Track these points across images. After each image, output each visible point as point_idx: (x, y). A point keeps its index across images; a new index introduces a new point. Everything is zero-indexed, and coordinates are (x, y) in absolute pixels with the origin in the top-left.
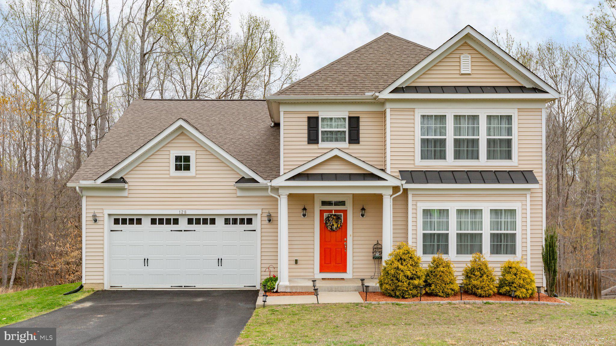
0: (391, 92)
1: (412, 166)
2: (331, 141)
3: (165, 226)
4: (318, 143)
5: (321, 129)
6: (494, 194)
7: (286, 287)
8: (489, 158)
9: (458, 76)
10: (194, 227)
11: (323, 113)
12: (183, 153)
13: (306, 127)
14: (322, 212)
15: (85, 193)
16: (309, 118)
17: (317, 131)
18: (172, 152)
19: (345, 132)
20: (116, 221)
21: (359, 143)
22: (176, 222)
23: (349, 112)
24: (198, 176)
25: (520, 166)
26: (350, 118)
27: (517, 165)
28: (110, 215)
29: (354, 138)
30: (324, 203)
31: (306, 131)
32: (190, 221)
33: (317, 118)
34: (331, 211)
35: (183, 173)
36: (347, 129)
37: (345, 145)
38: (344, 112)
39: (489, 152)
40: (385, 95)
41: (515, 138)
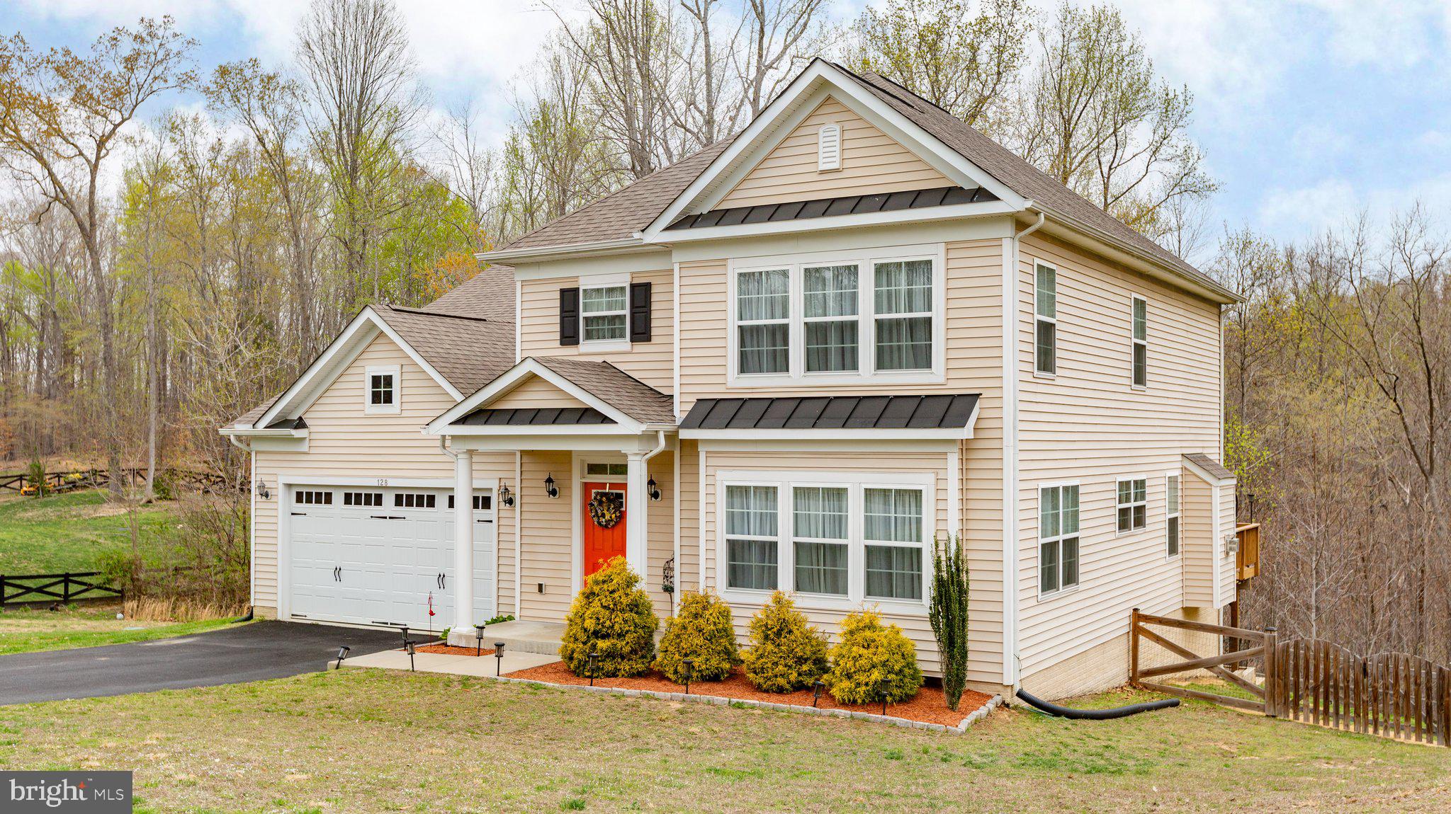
0: (667, 229)
1: (722, 389)
2: (604, 337)
3: (363, 507)
4: (577, 343)
5: (582, 314)
6: (874, 453)
7: (460, 636)
8: (880, 365)
9: (815, 177)
10: (403, 510)
11: (589, 279)
12: (382, 372)
13: (558, 311)
14: (587, 487)
15: (255, 446)
16: (563, 291)
17: (577, 317)
18: (367, 369)
19: (622, 318)
20: (299, 498)
21: (649, 339)
22: (379, 500)
23: (632, 273)
24: (405, 414)
25: (951, 384)
26: (633, 286)
27: (942, 380)
28: (289, 486)
29: (642, 333)
30: (594, 469)
31: (558, 320)
32: (399, 501)
33: (577, 289)
34: (603, 485)
35: (382, 408)
36: (626, 312)
37: (624, 344)
38: (620, 276)
39: (880, 352)
40: (656, 235)
41: (938, 316)
